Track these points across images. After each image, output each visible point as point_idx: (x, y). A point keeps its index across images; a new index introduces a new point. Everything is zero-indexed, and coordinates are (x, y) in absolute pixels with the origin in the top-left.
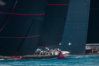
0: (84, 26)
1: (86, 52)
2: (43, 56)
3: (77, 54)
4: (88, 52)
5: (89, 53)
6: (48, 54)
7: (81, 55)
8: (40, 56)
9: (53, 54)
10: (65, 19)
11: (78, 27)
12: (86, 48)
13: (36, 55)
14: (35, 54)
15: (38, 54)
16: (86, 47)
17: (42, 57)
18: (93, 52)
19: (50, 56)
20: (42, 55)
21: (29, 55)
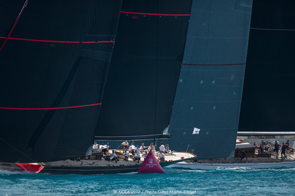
0: (232, 78)
1: (236, 155)
2: (112, 164)
3: (211, 160)
4: (242, 155)
5: (245, 158)
6: (129, 159)
7: (223, 163)
8: (103, 163)
9: (142, 159)
10: (180, 58)
11: (214, 82)
12: (236, 143)
13: (91, 162)
14: (89, 159)
15: (96, 159)
16: (237, 141)
17: (109, 167)
18: (258, 156)
19: (134, 164)
20: (109, 160)
21: (69, 161)
